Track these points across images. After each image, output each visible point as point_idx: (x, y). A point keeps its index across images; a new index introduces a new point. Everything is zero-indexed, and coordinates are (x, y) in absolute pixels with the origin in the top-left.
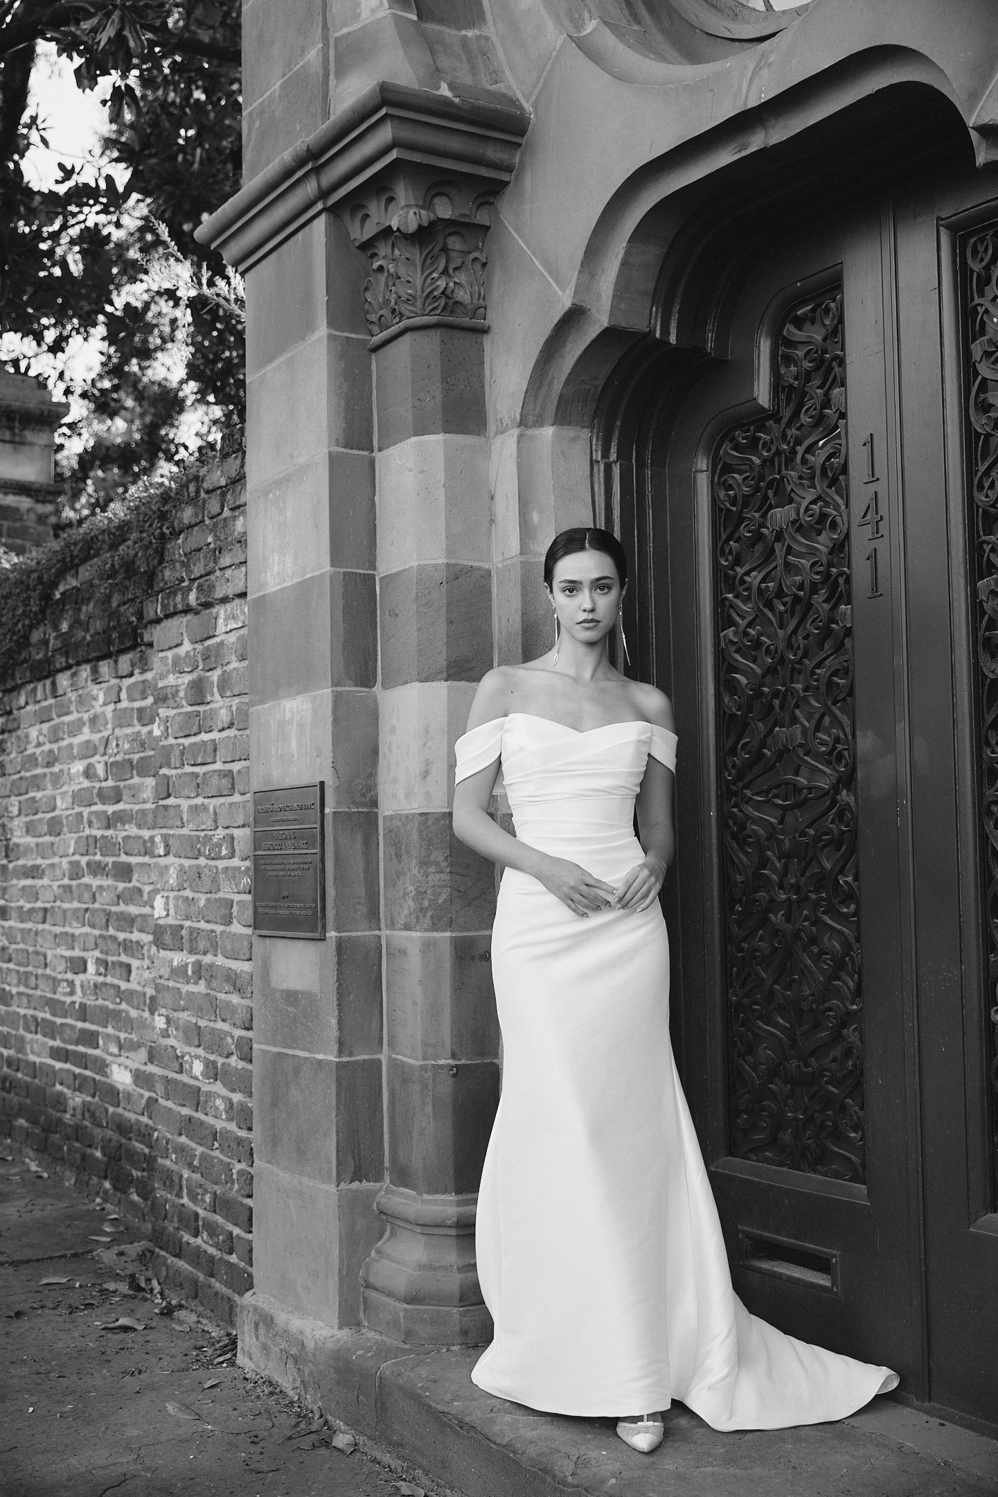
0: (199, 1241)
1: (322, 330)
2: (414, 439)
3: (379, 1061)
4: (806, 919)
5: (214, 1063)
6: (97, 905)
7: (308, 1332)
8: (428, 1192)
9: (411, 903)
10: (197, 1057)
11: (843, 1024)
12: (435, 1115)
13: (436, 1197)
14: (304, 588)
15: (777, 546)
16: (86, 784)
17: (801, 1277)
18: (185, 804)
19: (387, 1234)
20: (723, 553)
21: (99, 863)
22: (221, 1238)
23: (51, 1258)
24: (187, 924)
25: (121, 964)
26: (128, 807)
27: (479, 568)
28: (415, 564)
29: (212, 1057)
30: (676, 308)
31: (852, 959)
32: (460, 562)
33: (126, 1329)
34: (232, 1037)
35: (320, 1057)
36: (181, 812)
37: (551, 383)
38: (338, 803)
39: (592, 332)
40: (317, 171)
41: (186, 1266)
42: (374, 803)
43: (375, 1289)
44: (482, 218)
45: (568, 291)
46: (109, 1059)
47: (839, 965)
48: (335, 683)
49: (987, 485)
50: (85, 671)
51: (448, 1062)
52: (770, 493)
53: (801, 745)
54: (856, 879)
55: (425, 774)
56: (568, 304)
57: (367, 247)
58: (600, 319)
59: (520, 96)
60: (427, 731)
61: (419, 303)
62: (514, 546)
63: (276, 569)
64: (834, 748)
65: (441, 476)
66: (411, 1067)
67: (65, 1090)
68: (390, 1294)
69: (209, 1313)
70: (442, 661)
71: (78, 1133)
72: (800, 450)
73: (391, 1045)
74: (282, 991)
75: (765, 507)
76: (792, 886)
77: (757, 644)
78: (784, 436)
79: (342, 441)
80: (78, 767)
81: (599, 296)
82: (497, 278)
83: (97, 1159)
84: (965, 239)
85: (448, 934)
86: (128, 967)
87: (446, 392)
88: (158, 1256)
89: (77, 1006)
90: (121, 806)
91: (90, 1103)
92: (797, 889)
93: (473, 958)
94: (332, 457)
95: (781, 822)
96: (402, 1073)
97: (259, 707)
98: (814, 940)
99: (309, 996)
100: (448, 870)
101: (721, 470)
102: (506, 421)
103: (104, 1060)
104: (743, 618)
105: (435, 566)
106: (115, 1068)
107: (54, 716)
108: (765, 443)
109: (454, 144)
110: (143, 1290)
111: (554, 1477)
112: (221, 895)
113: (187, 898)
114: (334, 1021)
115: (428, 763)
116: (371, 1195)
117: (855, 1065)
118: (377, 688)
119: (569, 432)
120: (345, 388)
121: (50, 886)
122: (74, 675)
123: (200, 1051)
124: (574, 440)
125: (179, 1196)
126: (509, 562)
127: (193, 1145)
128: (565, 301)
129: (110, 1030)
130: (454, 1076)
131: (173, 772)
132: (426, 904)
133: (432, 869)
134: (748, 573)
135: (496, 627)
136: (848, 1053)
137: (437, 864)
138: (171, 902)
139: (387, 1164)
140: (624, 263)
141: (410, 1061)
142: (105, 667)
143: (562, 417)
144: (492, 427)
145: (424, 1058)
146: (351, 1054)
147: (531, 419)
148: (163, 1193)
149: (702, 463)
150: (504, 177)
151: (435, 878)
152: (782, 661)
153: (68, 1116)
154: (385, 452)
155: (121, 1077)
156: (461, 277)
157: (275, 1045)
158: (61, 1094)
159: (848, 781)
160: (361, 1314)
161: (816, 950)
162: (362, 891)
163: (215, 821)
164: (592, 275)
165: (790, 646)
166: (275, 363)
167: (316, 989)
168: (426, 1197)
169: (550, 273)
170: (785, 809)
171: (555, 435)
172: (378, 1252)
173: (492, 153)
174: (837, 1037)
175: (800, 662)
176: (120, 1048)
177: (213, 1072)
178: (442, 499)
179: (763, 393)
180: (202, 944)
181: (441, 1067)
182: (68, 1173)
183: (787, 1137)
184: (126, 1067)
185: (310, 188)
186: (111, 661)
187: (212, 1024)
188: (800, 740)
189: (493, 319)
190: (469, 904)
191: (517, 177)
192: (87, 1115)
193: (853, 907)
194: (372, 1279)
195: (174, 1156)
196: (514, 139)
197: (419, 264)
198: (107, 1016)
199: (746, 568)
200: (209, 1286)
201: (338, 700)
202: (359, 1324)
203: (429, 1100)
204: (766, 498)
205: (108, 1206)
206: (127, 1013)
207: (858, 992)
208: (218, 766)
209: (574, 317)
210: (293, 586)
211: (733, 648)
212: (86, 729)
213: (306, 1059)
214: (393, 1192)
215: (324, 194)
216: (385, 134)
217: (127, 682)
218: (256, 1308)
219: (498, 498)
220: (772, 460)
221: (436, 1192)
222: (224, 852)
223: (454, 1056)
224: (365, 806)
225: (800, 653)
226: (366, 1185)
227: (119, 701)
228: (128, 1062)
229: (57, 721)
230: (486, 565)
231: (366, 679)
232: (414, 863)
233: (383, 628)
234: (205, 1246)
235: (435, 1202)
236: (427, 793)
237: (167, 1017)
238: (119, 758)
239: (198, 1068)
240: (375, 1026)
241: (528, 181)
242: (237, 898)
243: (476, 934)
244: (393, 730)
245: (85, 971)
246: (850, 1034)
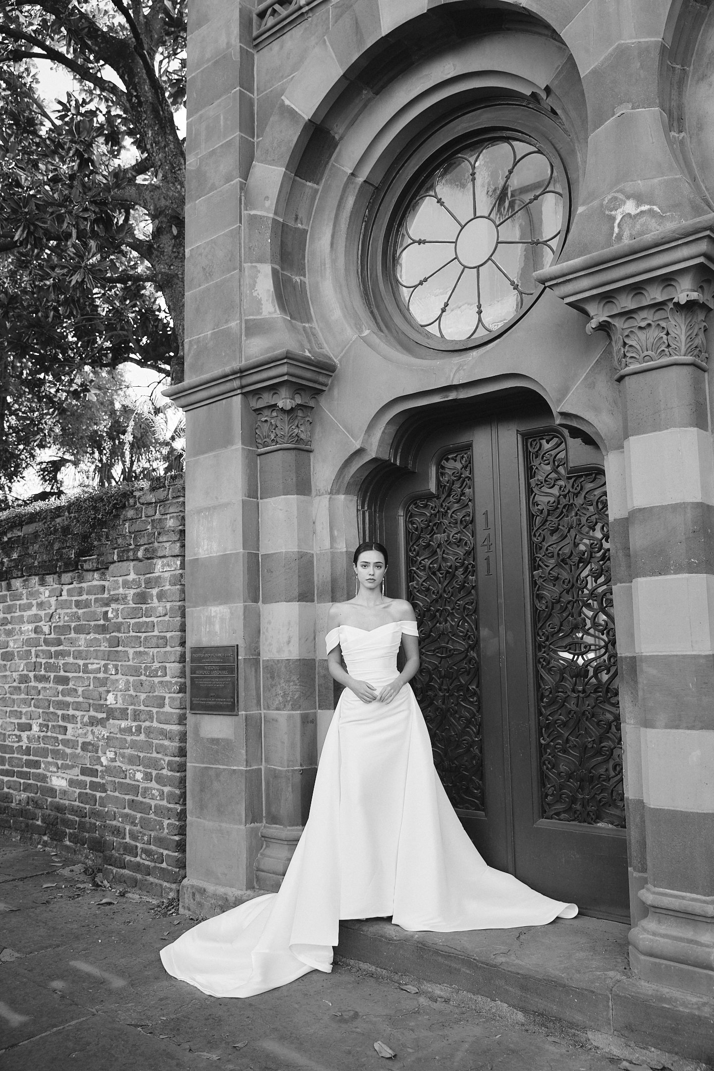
0: (138, 859)
1: (238, 446)
2: (283, 497)
3: (261, 769)
4: (453, 703)
5: (151, 773)
6: (40, 697)
7: (230, 894)
8: (289, 826)
9: (281, 698)
10: (138, 771)
11: (471, 746)
12: (293, 791)
13: (293, 828)
14: (225, 559)
15: (438, 550)
16: (33, 635)
18: (131, 651)
19: (264, 846)
20: (410, 550)
21: (45, 676)
22: (156, 856)
24: (130, 707)
25: (60, 726)
26: (65, 648)
27: (309, 553)
28: (284, 551)
29: (149, 770)
30: (400, 451)
31: (475, 719)
32: (301, 550)
33: (110, 904)
34: (164, 761)
35: (235, 768)
36: (128, 654)
37: (344, 477)
38: (246, 655)
39: (367, 458)
40: (241, 377)
41: (129, 872)
42: (259, 654)
43: (263, 871)
44: (312, 404)
45: (358, 442)
46: (49, 774)
47: (469, 722)
48: (245, 602)
49: (537, 535)
50: (35, 580)
51: (298, 768)
52: (435, 528)
53: (450, 632)
54: (477, 687)
55: (289, 642)
56: (358, 447)
57: (258, 411)
58: (372, 454)
59: (332, 355)
60: (289, 623)
61: (286, 439)
62: (327, 544)
63: (205, 547)
64: (467, 634)
65: (295, 513)
66: (280, 771)
67: (11, 791)
68: (274, 873)
69: (145, 893)
70: (296, 593)
71: (23, 812)
72: (450, 512)
73: (267, 761)
74: (208, 739)
75: (432, 533)
76: (445, 689)
77: (428, 589)
78: (442, 505)
79: (247, 495)
80: (31, 627)
81: (371, 444)
82: (318, 429)
83: (38, 826)
84: (527, 439)
85: (299, 712)
86: (66, 728)
87: (297, 477)
88: (107, 868)
89: (24, 748)
90: (61, 648)
91: (34, 797)
92: (448, 690)
93: (308, 722)
94: (243, 501)
95: (440, 663)
96: (275, 775)
97: (194, 609)
98: (456, 712)
99: (228, 742)
100: (299, 684)
101: (410, 518)
102: (322, 491)
103: (46, 775)
104: (421, 578)
105: (293, 552)
106: (53, 778)
107: (8, 600)
108: (432, 508)
109: (308, 375)
110: (101, 886)
111: (386, 938)
112: (156, 694)
113: (131, 695)
114: (244, 752)
115: (290, 638)
116: (258, 829)
117: (477, 763)
118: (260, 603)
119: (350, 497)
120: (248, 471)
122: (26, 580)
123: (140, 768)
124: (351, 500)
125: (124, 838)
126: (324, 551)
127: (135, 813)
128: (357, 445)
129: (50, 759)
130: (301, 773)
131: (123, 635)
132: (289, 699)
133: (292, 684)
134: (423, 560)
135: (316, 579)
136: (474, 757)
137: (294, 681)
138: (119, 696)
139: (264, 815)
140: (383, 432)
141: (280, 768)
142: (49, 579)
143: (347, 492)
144: (314, 493)
145: (288, 767)
146: (250, 766)
147: (334, 491)
148: (111, 838)
149: (401, 513)
150: (324, 388)
151: (293, 688)
152: (441, 596)
153: (13, 805)
154: (265, 500)
155: (58, 782)
156: (302, 428)
157: (203, 763)
158: (8, 793)
159: (475, 646)
160: (255, 883)
161: (457, 716)
162: (254, 694)
163: (153, 659)
164: (369, 436)
165: (445, 591)
166: (206, 455)
167: (232, 737)
168: (288, 828)
169: (349, 433)
170: (442, 658)
171: (345, 498)
172: (262, 854)
173: (322, 379)
174: (468, 751)
175: (449, 598)
176: (58, 768)
177: (148, 777)
178: (296, 524)
179: (433, 487)
180: (143, 717)
181: (296, 770)
182: (14, 834)
184: (63, 778)
185: (236, 384)
186: (56, 576)
187: (149, 755)
188: (450, 630)
189: (314, 446)
190: (307, 699)
191: (330, 389)
192: (31, 803)
193: (475, 698)
194: (262, 867)
195: (120, 819)
196: (330, 374)
197: (287, 423)
198: (44, 753)
199: (422, 558)
200: (146, 880)
201: (245, 607)
202: (254, 888)
203: (290, 785)
204: (433, 529)
205: (47, 849)
206: (64, 751)
207: (478, 733)
208: (156, 633)
209: (360, 452)
210: (219, 556)
211: (416, 591)
212: (34, 608)
213: (224, 769)
214: (268, 827)
215: (242, 387)
216: (284, 369)
217: (66, 588)
218: (193, 886)
219: (317, 523)
220: (435, 515)
221: (293, 826)
222: (159, 674)
223: (301, 765)
224: (255, 655)
225: (450, 595)
226: (257, 825)
227: (61, 596)
228: (64, 775)
229: (10, 603)
230: (312, 552)
231: (256, 600)
232: (282, 681)
233: (263, 577)
234: (142, 861)
235: (292, 830)
236: (290, 651)
237: (115, 752)
238: (61, 624)
239: (139, 776)
240: (260, 752)
241: (336, 392)
242: (167, 696)
243: (309, 711)
244: (269, 623)
245: (30, 729)
246: (475, 750)
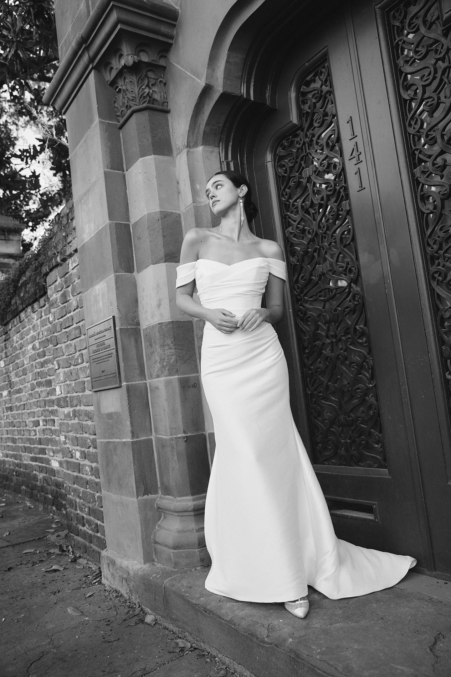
0: (85, 528)
1: (97, 120)
2: (141, 159)
3: (151, 440)
4: (341, 349)
5: (84, 451)
6: (41, 399)
7: (130, 567)
8: (179, 497)
9: (158, 365)
10: (77, 450)
11: (366, 394)
12: (178, 460)
13: (183, 498)
14: (99, 235)
15: (308, 185)
16: (33, 352)
17: (357, 516)
18: (63, 345)
19: (162, 517)
20: (283, 195)
21: (40, 381)
22: (93, 526)
23: (29, 541)
24: (69, 395)
25: (51, 420)
26: (48, 357)
27: (175, 213)
28: (146, 213)
29: (83, 449)
30: (252, 84)
31: (367, 363)
32: (166, 210)
33: (55, 571)
34: (90, 439)
35: (124, 440)
36: (62, 349)
37: (199, 126)
38: (122, 325)
39: (215, 97)
40: (87, 48)
41: (81, 539)
42: (138, 324)
43: (159, 544)
44: (162, 62)
45: (203, 79)
46: (50, 458)
47: (361, 367)
48: (116, 271)
49: (413, 123)
50: (29, 309)
51: (182, 435)
52: (302, 162)
53: (330, 270)
54: (365, 325)
55: (159, 305)
56: (204, 85)
57: (113, 83)
58: (219, 89)
59: (173, 4)
60: (158, 286)
61: (137, 100)
62: (190, 200)
63: (87, 231)
64: (347, 267)
65: (154, 173)
66: (165, 440)
67: (37, 473)
68: (166, 546)
69: (92, 559)
70: (162, 254)
71: (42, 489)
72: (315, 139)
73: (155, 431)
74: (106, 414)
75: (301, 170)
76: (332, 336)
77: (303, 231)
78: (306, 136)
79: (109, 166)
80: (30, 346)
81: (217, 79)
82: (171, 87)
83: (50, 498)
85: (176, 377)
86: (54, 420)
87: (153, 137)
88: (70, 536)
89: (38, 439)
90: (46, 358)
91: (45, 476)
92: (335, 336)
93: (189, 387)
94: (105, 172)
95: (324, 308)
96: (162, 444)
97: (86, 293)
98: (346, 358)
99: (117, 414)
100: (174, 347)
101: (278, 160)
102: (181, 147)
103: (49, 459)
104: (295, 221)
105: (155, 213)
106: (52, 461)
107: (21, 329)
108: (297, 142)
109: (146, 23)
110: (65, 551)
111: (257, 638)
112: (80, 380)
113: (68, 384)
114: (129, 423)
115: (160, 300)
116: (153, 500)
117: (374, 413)
118: (135, 273)
119: (209, 149)
120: (109, 144)
121: (25, 395)
122: (26, 311)
123: (78, 448)
124: (212, 152)
125: (76, 510)
126: (188, 208)
127: (79, 488)
128: (202, 83)
129: (50, 447)
130: (186, 441)
131: (58, 334)
132: (165, 364)
133: (166, 348)
134: (295, 201)
136: (370, 407)
137: (168, 345)
138: (62, 387)
139: (159, 486)
140: (227, 62)
141: (165, 437)
142: (36, 305)
143: (206, 142)
144: (175, 152)
145: (171, 435)
146: (138, 437)
147: (192, 144)
148: (70, 509)
149: (269, 157)
150: (170, 41)
151: (168, 352)
152: (317, 234)
153: (39, 483)
154: (129, 170)
155: (55, 465)
156: (155, 89)
157: (105, 438)
158: (35, 475)
159: (356, 280)
160: (154, 556)
161: (348, 362)
162: (136, 363)
163: (75, 349)
164: (213, 70)
165: (319, 227)
166: (80, 144)
167: (120, 410)
168: (178, 498)
169: (194, 75)
170: (325, 301)
171: (203, 150)
172: (159, 526)
173: (164, 29)
174: (363, 401)
175: (325, 233)
176: (54, 453)
177: (84, 456)
178: (156, 183)
179: (294, 118)
180: (75, 402)
181: (179, 438)
182: (40, 505)
183: (342, 452)
184: (56, 460)
185: (86, 58)
186: (38, 302)
187: (82, 435)
188: (329, 268)
189: (171, 106)
190: (185, 362)
191: (175, 42)
192: (45, 481)
193: (364, 339)
194: (157, 540)
195: (72, 493)
196: (173, 22)
197: (136, 85)
198: (49, 441)
199: (293, 200)
200: (91, 547)
201: (117, 279)
202: (153, 561)
203: (175, 453)
204: (301, 165)
205: (55, 517)
206: (55, 438)
207: (372, 377)
208: (75, 325)
209: (207, 90)
210: (95, 235)
211: (292, 236)
212: (32, 331)
213: (118, 442)
214: (163, 498)
215: (91, 60)
216: (114, 17)
217: (44, 308)
218: (108, 557)
219: (180, 183)
220: (302, 148)
221: (182, 496)
222: (80, 361)
223: (185, 432)
224: (133, 325)
225: (325, 229)
226: (151, 496)
227: (42, 317)
228: (57, 458)
229: (22, 331)
230: (178, 212)
231: (130, 269)
232: (158, 346)
233: (135, 246)
234: (88, 530)
235: (180, 501)
236: (161, 314)
237: (65, 436)
238: (43, 339)
239: (78, 455)
240: (147, 423)
241: (180, 40)
242: (86, 379)
243: (189, 376)
244: (143, 290)
245: (39, 425)
246: (371, 399)
